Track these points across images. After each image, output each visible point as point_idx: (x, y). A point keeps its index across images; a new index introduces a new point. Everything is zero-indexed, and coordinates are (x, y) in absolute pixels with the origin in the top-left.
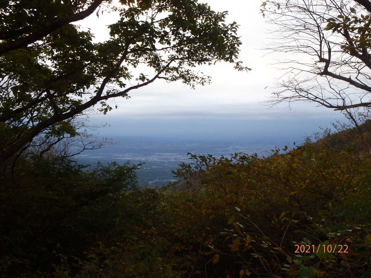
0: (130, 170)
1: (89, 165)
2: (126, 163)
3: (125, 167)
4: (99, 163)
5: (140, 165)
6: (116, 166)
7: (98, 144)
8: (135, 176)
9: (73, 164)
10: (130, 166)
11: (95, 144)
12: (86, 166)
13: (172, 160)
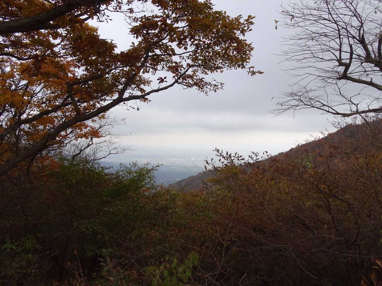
0: (148, 171)
1: (111, 167)
2: (145, 164)
3: (144, 168)
4: (121, 165)
5: (158, 166)
6: (137, 167)
7: (122, 149)
8: (154, 177)
9: (96, 166)
10: (150, 167)
11: (119, 150)
12: (109, 168)
13: (178, 164)
